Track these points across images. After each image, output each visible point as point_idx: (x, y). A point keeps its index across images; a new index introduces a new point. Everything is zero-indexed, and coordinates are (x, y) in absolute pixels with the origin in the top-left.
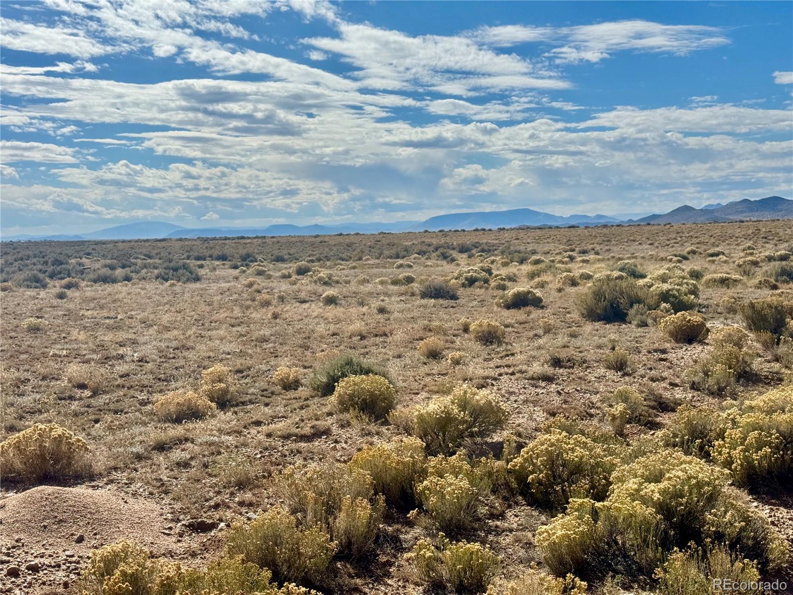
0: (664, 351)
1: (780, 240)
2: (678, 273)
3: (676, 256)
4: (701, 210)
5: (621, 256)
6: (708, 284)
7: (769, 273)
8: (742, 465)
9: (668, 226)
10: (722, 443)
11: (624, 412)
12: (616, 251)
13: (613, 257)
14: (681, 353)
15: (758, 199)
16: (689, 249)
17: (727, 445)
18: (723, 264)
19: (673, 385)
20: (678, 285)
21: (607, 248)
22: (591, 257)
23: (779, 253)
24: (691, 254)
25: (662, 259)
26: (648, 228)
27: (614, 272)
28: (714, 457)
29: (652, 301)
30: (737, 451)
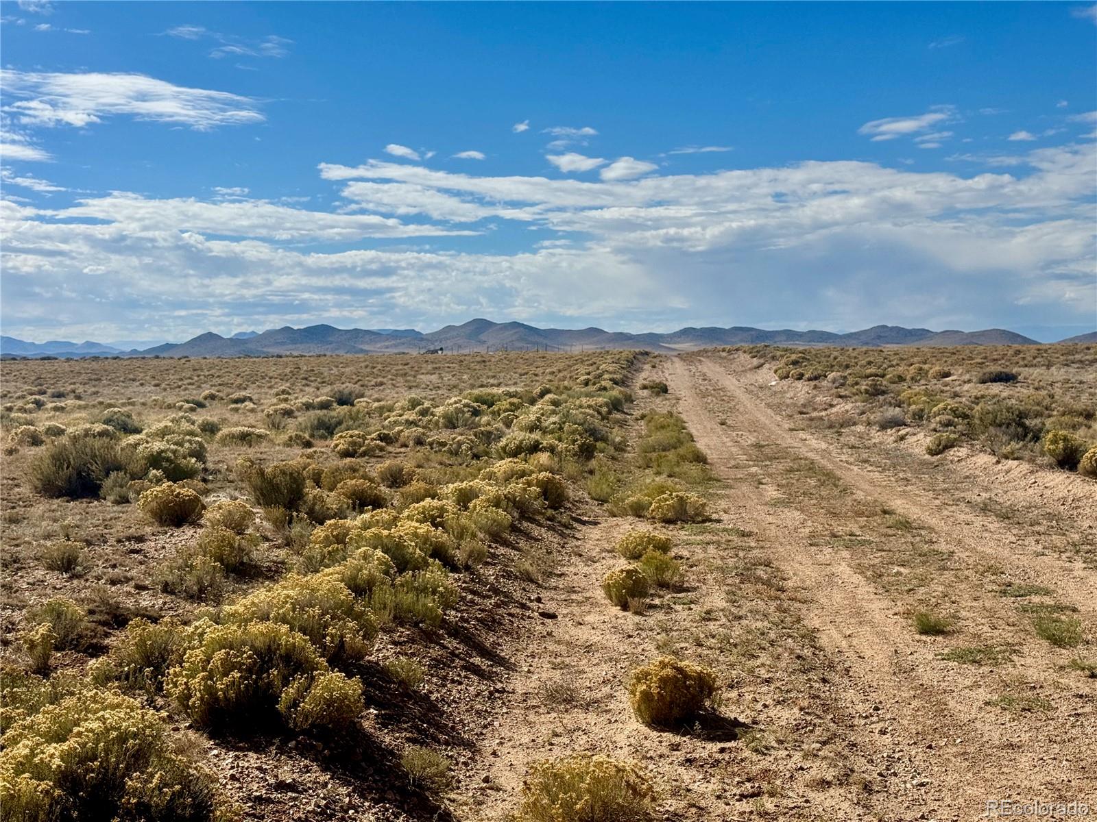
0: (141, 539)
1: (323, 382)
2: (185, 426)
3: (188, 402)
4: (231, 339)
5: (112, 401)
6: (224, 442)
7: (303, 426)
8: (202, 699)
9: (183, 361)
10: (178, 669)
11: (48, 636)
12: (107, 394)
13: (101, 403)
14: (163, 539)
15: (302, 327)
16: (207, 392)
17: (184, 673)
18: (248, 414)
19: (140, 588)
20: (175, 444)
21: (93, 389)
22: (70, 402)
23: (319, 400)
24: (209, 400)
25: (169, 407)
26: (155, 362)
27: (96, 425)
28: (167, 690)
29: (136, 467)
30: (197, 680)
